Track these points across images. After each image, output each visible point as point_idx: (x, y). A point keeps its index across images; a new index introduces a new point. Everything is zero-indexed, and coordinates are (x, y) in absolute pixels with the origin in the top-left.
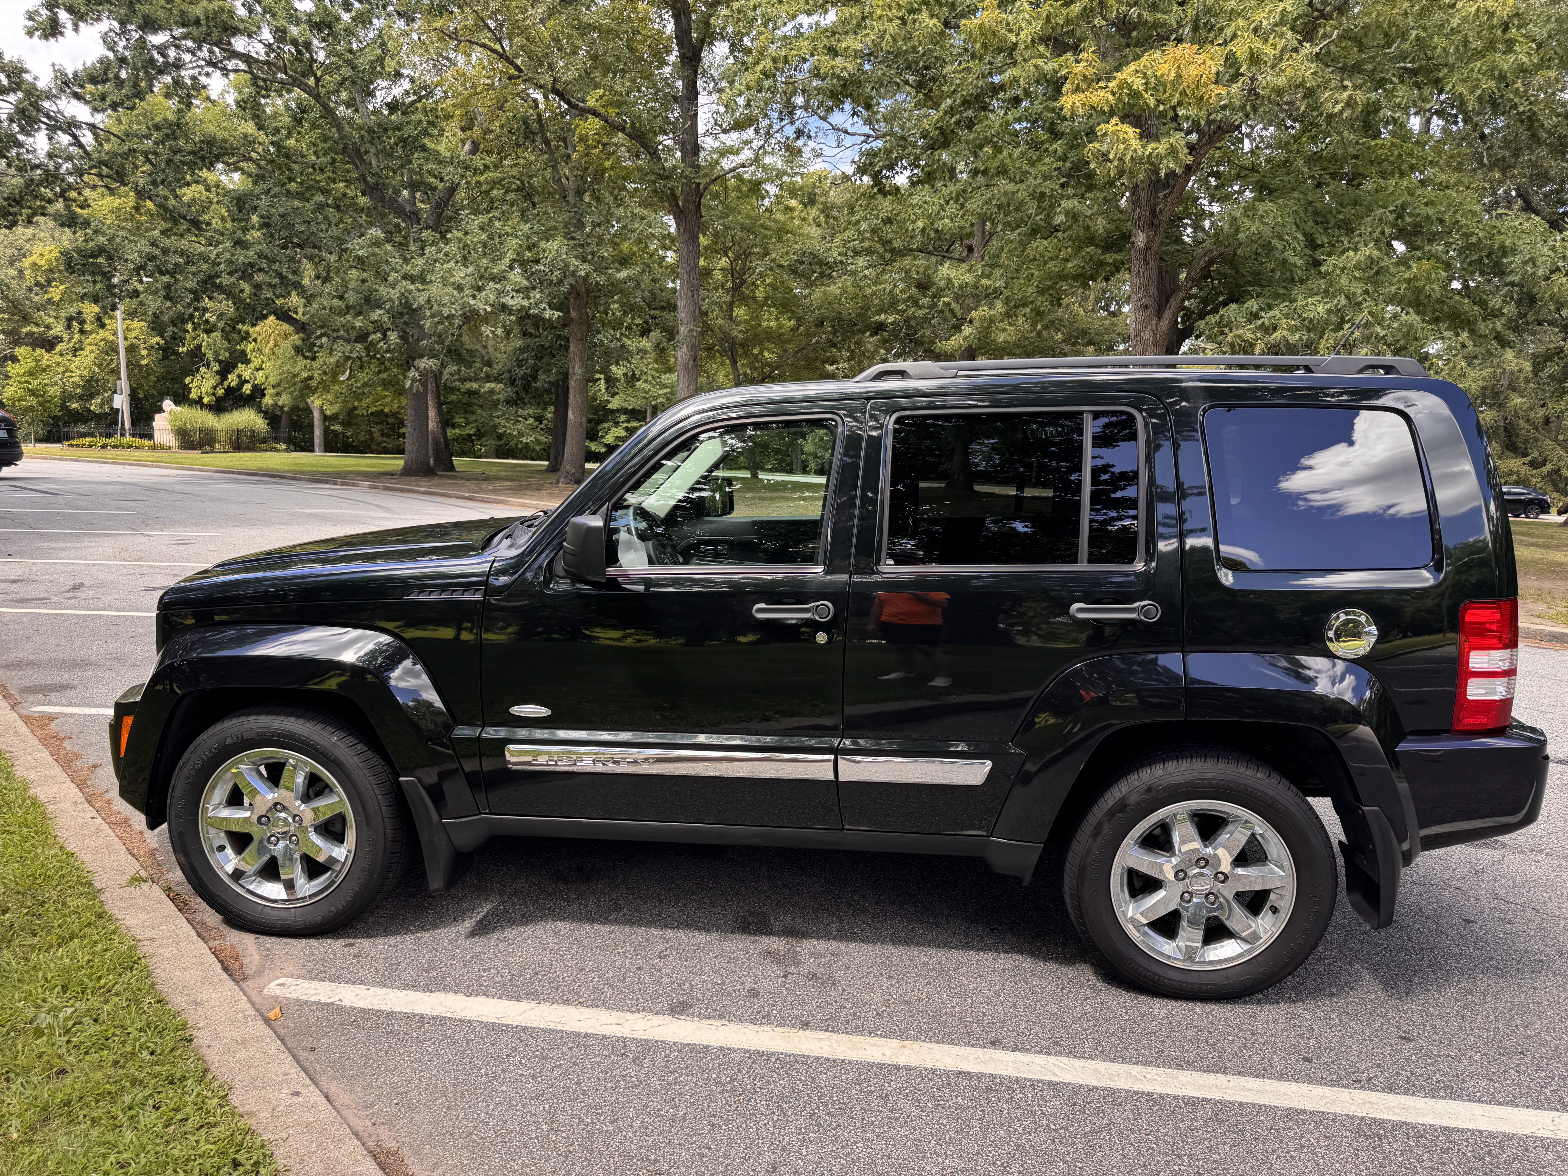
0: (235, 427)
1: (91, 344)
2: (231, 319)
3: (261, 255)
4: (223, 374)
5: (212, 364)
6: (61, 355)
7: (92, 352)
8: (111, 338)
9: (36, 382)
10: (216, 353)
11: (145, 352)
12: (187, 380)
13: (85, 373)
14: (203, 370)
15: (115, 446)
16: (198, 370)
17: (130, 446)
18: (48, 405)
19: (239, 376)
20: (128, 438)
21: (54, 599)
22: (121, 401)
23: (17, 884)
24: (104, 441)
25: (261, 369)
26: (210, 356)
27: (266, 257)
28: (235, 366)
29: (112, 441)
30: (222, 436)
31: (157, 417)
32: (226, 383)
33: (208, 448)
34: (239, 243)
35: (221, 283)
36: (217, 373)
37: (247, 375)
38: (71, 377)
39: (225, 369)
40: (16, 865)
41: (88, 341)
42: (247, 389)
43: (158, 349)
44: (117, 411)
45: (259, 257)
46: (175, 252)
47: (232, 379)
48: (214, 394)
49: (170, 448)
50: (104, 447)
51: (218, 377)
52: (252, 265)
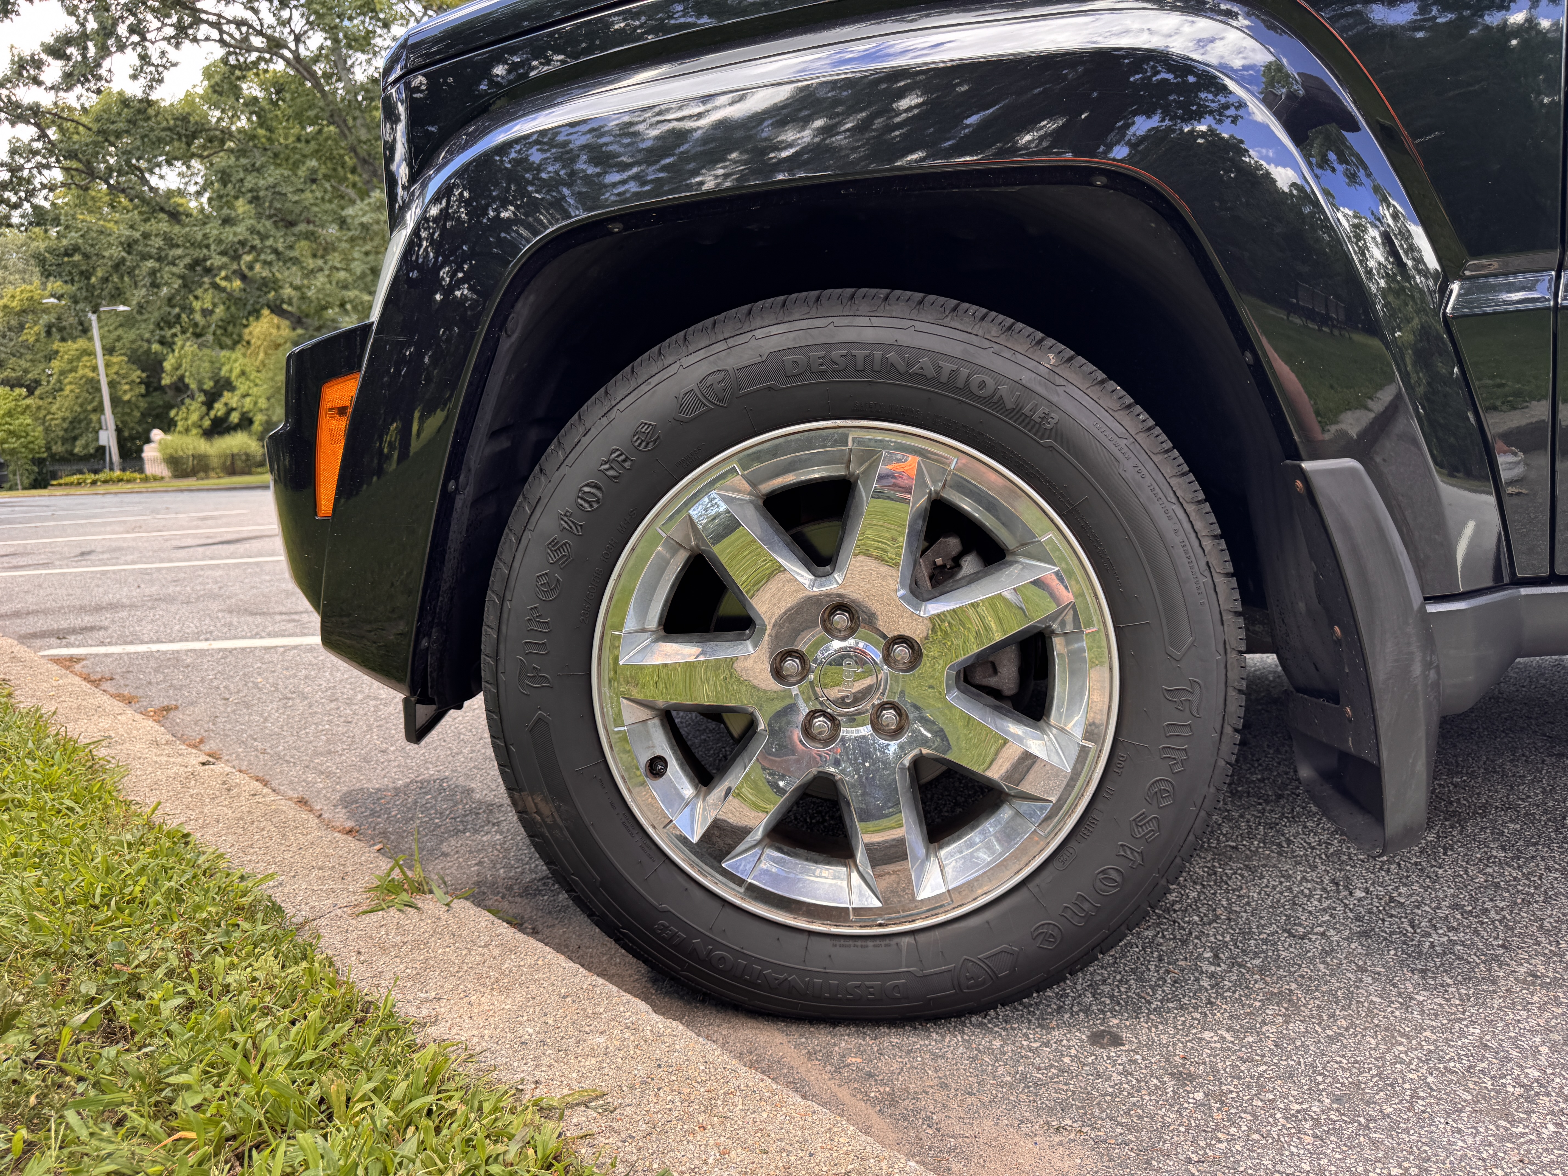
0: (228, 451)
1: (70, 383)
2: (222, 320)
3: (252, 231)
4: (209, 405)
5: (197, 394)
6: (41, 399)
7: (72, 391)
8: (91, 375)
9: (17, 422)
10: (200, 383)
11: (127, 387)
12: (172, 413)
13: (67, 414)
14: (188, 401)
15: (105, 482)
16: (182, 402)
17: (120, 480)
18: (31, 446)
19: (226, 404)
20: (117, 473)
21: (58, 563)
22: (108, 438)
23: (38, 928)
24: (93, 476)
25: (248, 395)
26: (193, 386)
27: (259, 233)
28: (220, 395)
29: (102, 476)
30: (215, 462)
31: (146, 447)
32: (212, 414)
33: (202, 474)
34: (226, 221)
35: (212, 264)
36: (203, 403)
37: (234, 403)
38: (52, 419)
39: (211, 399)
40: (32, 875)
41: (67, 381)
42: (235, 417)
43: (140, 383)
44: (103, 448)
45: (251, 233)
46: (156, 235)
47: (219, 408)
48: (200, 426)
49: (162, 478)
50: (94, 483)
51: (204, 408)
52: (242, 243)
